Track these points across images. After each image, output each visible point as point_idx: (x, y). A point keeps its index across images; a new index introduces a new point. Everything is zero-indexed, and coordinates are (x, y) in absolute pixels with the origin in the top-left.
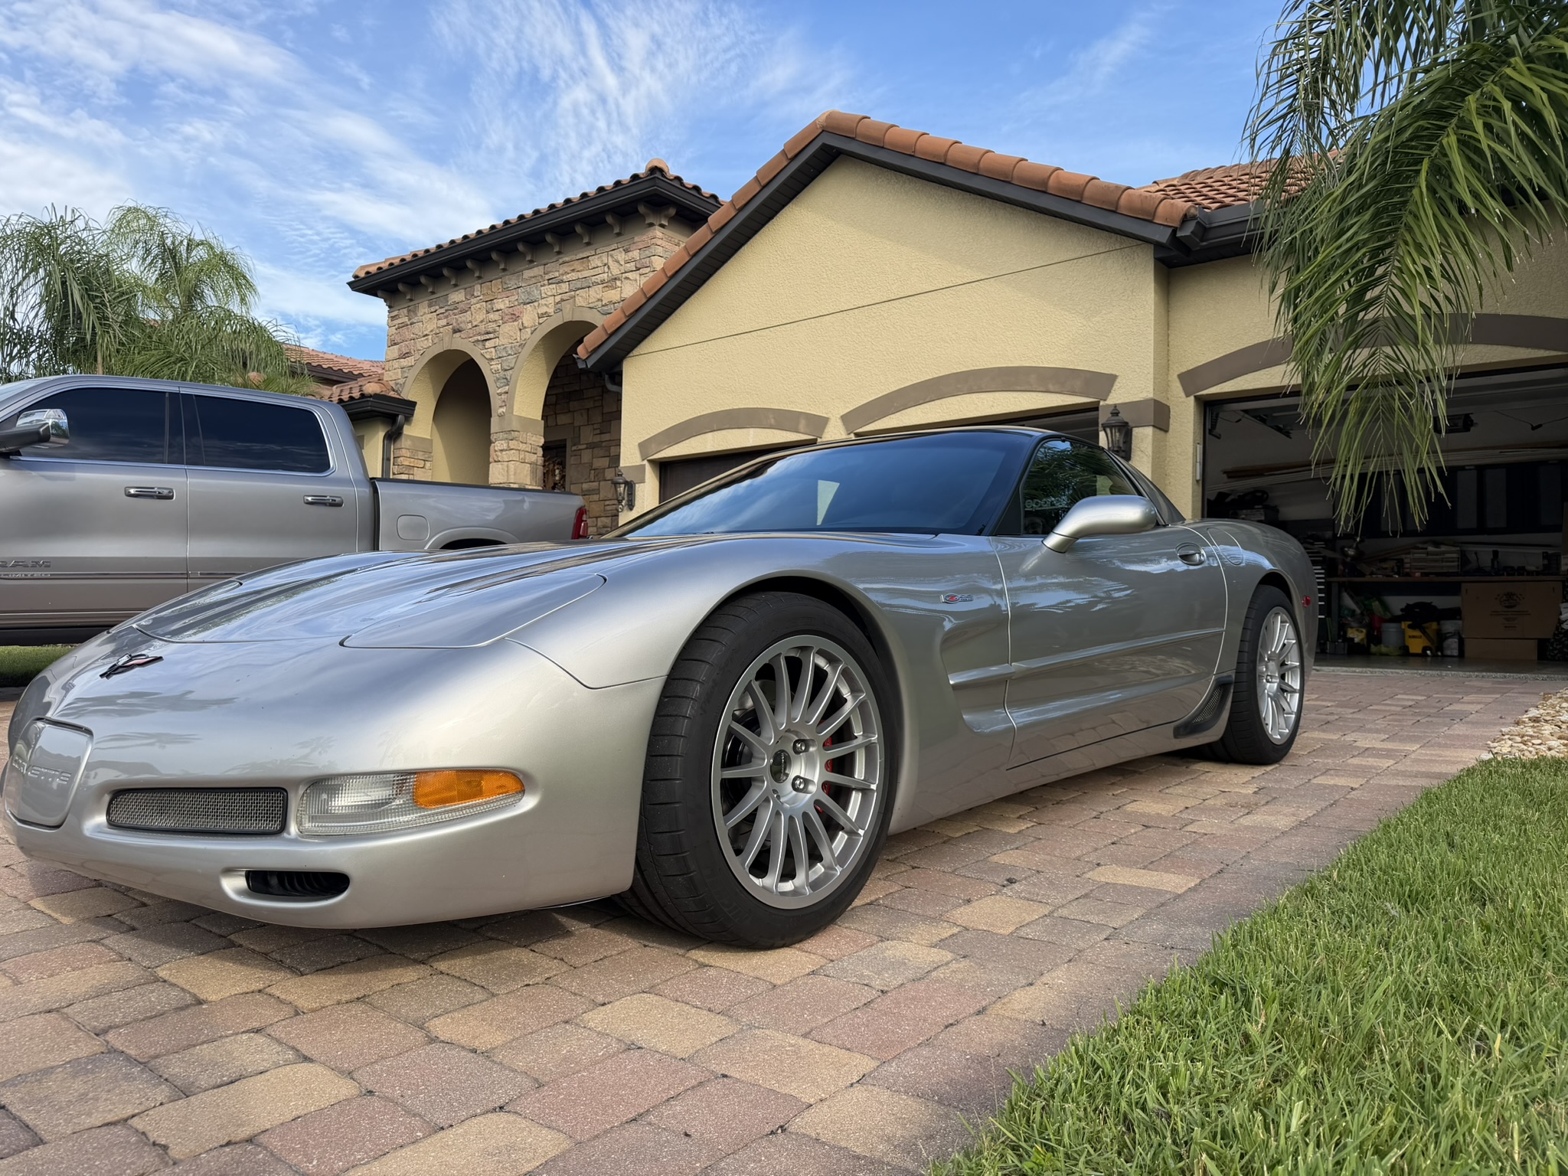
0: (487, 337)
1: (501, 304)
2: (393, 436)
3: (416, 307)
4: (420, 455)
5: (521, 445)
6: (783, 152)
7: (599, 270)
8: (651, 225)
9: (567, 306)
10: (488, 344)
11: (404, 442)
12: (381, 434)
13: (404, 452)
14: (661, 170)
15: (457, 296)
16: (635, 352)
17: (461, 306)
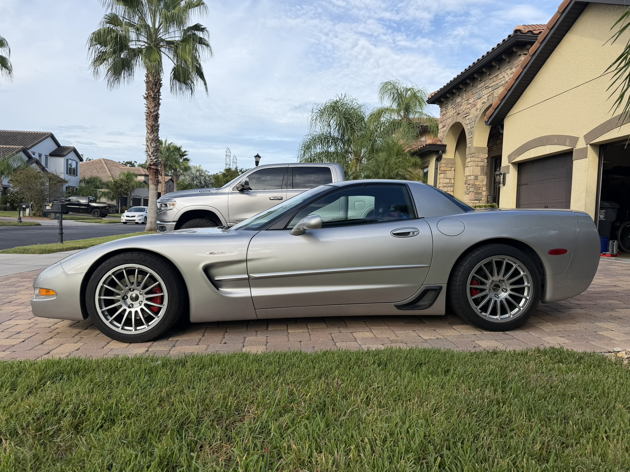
0: (467, 115)
1: (471, 101)
2: (439, 159)
3: (448, 106)
4: (450, 166)
5: (476, 159)
6: (558, 11)
7: (502, 80)
8: (520, 55)
9: (491, 97)
10: (467, 118)
11: (443, 161)
12: (434, 159)
13: (442, 165)
14: (519, 30)
15: (459, 100)
16: (508, 115)
17: (460, 104)
